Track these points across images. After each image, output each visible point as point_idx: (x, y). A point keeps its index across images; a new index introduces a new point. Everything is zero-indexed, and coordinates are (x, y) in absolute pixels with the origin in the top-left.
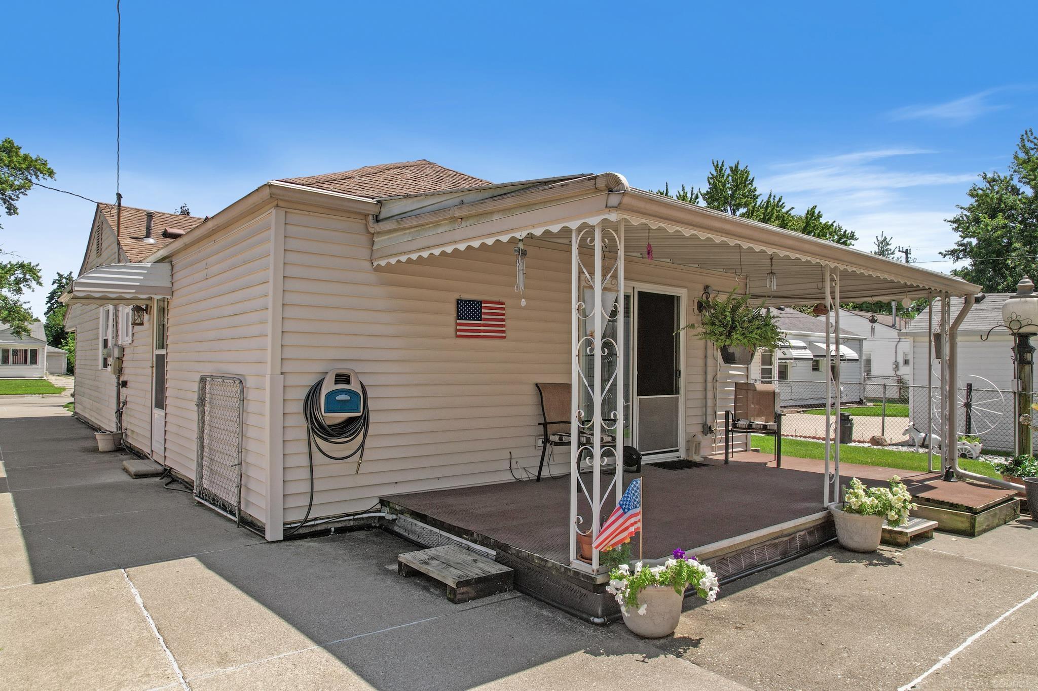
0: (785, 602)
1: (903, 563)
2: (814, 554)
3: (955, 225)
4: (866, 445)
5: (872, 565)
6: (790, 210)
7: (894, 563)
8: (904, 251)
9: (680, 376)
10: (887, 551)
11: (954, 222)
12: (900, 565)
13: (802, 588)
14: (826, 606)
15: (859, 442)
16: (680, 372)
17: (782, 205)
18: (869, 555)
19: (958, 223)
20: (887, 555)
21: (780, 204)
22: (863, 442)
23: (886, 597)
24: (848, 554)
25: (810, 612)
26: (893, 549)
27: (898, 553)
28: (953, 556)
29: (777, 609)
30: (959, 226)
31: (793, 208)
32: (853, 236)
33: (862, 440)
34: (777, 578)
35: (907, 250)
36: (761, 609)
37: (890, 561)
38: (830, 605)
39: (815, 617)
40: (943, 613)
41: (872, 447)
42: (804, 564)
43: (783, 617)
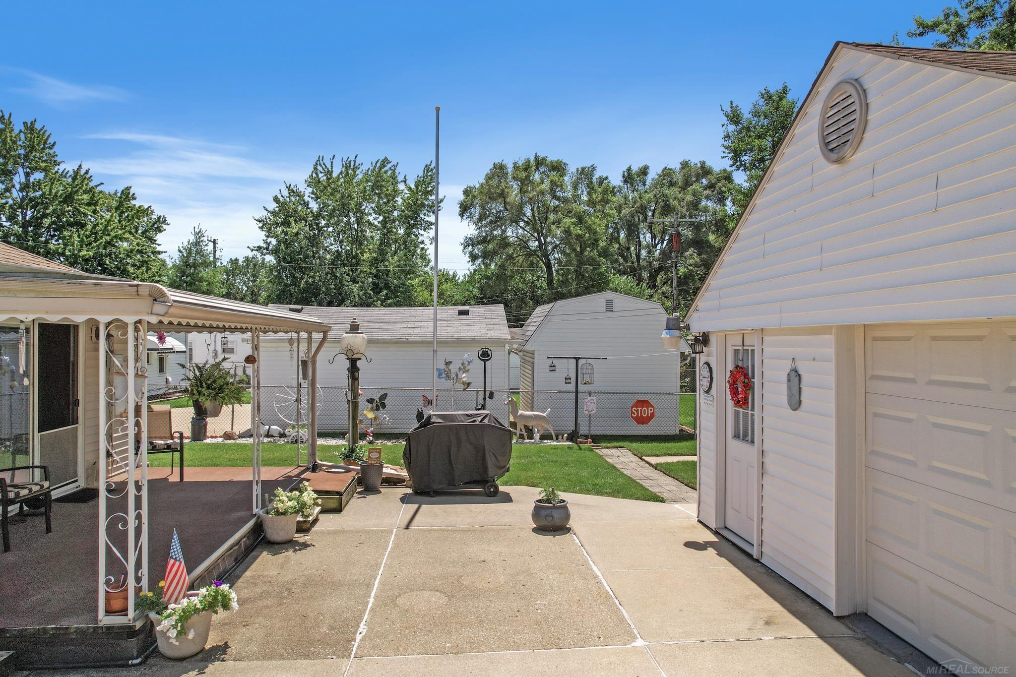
0: (261, 596)
1: (314, 543)
2: (254, 553)
3: (261, 225)
4: (220, 440)
5: (297, 551)
6: (99, 185)
7: (309, 546)
8: (212, 240)
9: (78, 405)
10: (300, 538)
11: (259, 221)
12: (313, 546)
13: (265, 582)
14: (289, 590)
15: (212, 437)
16: (78, 401)
17: (90, 178)
18: (289, 544)
19: (264, 224)
20: (301, 540)
21: (88, 176)
22: (216, 437)
23: (320, 572)
24: (277, 546)
25: (283, 598)
26: (302, 535)
27: (307, 537)
28: (339, 530)
29: (261, 604)
30: (263, 225)
31: (102, 184)
32: (165, 220)
33: (214, 435)
34: (240, 580)
35: (214, 240)
36: (250, 607)
37: (305, 546)
38: (291, 589)
39: (288, 600)
40: (355, 571)
41: (226, 442)
42: (251, 563)
43: (267, 607)
